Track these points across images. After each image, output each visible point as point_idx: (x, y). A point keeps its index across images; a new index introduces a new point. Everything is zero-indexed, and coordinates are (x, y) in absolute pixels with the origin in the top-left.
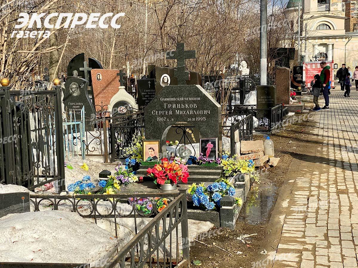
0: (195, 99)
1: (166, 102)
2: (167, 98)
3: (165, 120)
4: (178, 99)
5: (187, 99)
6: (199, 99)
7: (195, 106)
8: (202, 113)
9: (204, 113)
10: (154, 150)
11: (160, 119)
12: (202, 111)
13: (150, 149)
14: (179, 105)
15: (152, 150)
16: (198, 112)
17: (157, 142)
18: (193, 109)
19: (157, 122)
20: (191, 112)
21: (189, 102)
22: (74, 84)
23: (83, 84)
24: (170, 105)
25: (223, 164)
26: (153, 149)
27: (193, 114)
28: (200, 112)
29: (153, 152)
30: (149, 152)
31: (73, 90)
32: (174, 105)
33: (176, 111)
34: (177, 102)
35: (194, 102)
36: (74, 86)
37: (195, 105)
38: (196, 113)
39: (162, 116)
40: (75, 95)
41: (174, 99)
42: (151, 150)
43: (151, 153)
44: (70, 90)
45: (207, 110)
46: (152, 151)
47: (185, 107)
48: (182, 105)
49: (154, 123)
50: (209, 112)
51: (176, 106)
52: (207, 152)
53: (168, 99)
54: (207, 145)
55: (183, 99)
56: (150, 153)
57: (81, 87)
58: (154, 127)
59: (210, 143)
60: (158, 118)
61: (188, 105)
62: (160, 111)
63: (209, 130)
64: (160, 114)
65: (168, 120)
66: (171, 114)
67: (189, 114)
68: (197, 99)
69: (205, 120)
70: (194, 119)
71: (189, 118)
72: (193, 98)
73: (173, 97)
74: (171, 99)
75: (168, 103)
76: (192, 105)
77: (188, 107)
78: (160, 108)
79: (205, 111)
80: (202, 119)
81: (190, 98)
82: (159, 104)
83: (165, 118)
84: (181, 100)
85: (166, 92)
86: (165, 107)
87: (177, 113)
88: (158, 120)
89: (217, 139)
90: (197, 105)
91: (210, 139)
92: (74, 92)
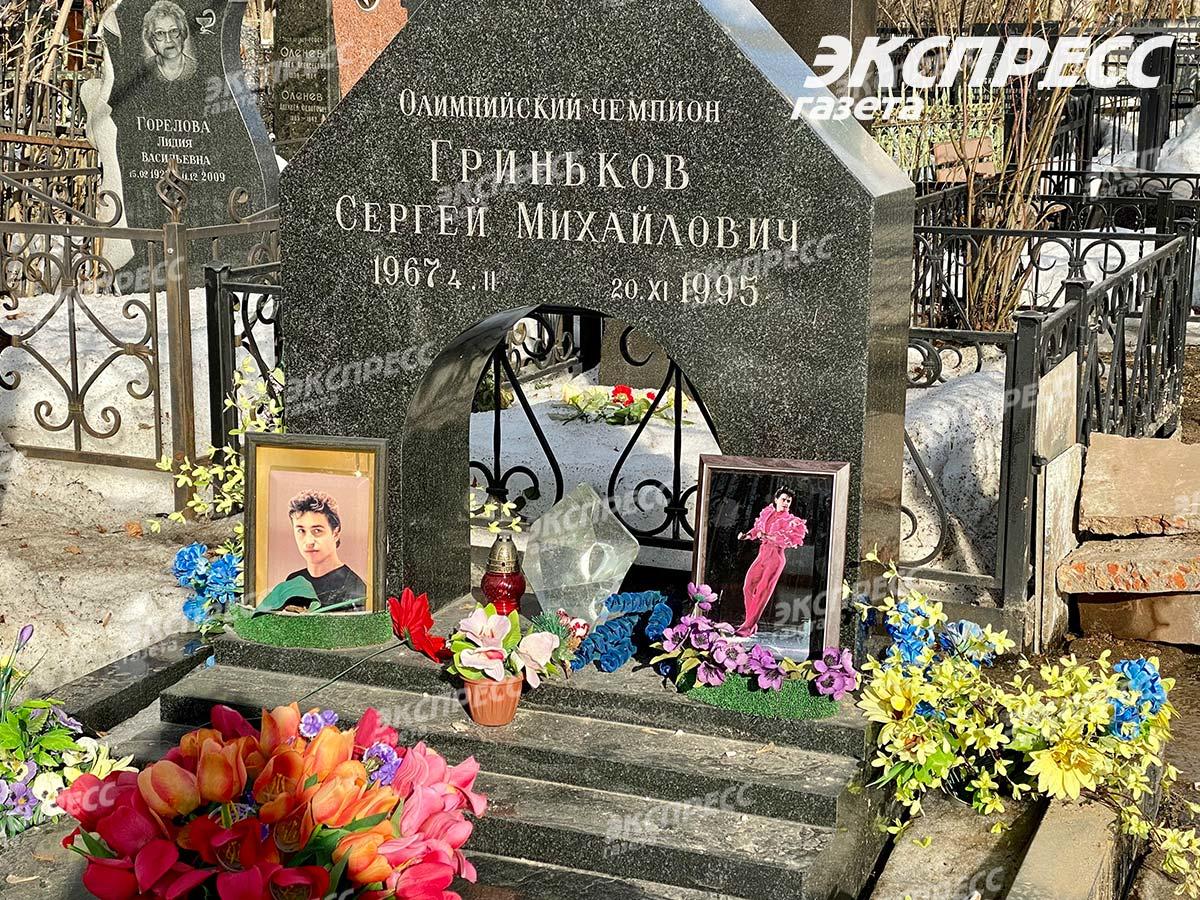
0: (677, 112)
1: (444, 126)
2: (451, 90)
3: (431, 284)
4: (538, 107)
5: (606, 110)
6: (709, 112)
7: (675, 172)
8: (729, 239)
9: (745, 241)
10: (334, 522)
11: (391, 269)
12: (727, 225)
13: (305, 507)
14: (542, 160)
15: (322, 519)
16: (699, 228)
17: (363, 456)
18: (658, 200)
19: (374, 292)
20: (642, 228)
21: (627, 141)
22: (166, 12)
23: (210, 15)
24: (472, 159)
25: (885, 704)
26: (327, 510)
27: (653, 248)
28: (713, 229)
29: (327, 538)
30: (298, 532)
31: (161, 45)
32: (505, 155)
33: (522, 206)
34: (527, 138)
35: (667, 137)
36: (166, 24)
37: (675, 163)
38: (684, 233)
39: (410, 246)
40: (170, 72)
41: (507, 108)
43: (310, 537)
44: (147, 44)
45: (774, 213)
46: (317, 530)
47: (593, 179)
49: (349, 297)
50: (788, 233)
52: (753, 584)
53: (458, 106)
54: (759, 522)
55: (571, 109)
56: (302, 542)
57: (204, 31)
58: (352, 332)
59: (782, 502)
60: (381, 261)
61: (617, 163)
62: (392, 206)
63: (780, 390)
64: (393, 230)
65: (458, 284)
66: (482, 234)
67: (622, 240)
68: (694, 112)
69: (749, 301)
70: (661, 289)
71: (621, 273)
72: (658, 106)
73: (496, 92)
74: (482, 103)
75: (461, 141)
76: (651, 166)
77: (618, 185)
78: (395, 178)
79: (759, 224)
80: (730, 292)
81: (632, 103)
82: (389, 139)
83: (430, 267)
84: (566, 112)
85: (442, 42)
86: (434, 167)
87: (530, 230)
88: (381, 273)
89: (842, 477)
90: (687, 164)
91: (788, 466)
92: (164, 57)
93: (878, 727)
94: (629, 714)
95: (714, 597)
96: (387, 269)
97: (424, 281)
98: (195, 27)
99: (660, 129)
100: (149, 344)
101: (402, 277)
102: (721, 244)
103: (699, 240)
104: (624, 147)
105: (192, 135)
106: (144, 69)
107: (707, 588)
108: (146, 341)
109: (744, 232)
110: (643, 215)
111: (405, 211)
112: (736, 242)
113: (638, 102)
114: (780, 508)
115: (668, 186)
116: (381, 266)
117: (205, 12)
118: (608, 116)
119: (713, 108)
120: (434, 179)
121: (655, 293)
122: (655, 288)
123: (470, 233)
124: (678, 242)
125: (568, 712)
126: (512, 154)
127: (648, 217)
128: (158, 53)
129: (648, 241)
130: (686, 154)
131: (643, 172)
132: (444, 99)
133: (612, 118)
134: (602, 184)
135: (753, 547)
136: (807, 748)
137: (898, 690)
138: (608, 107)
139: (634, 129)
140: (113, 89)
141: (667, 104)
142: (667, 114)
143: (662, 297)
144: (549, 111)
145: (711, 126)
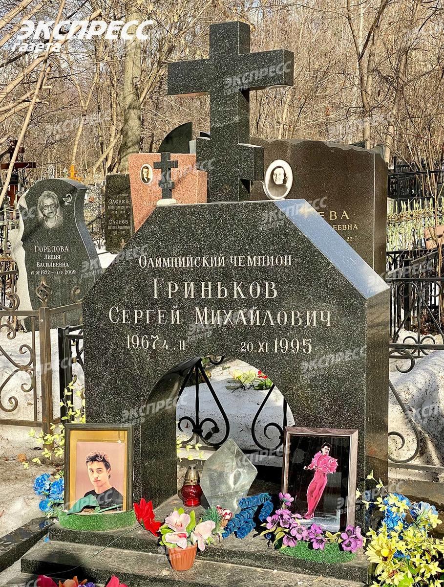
0: (271, 261)
1: (160, 272)
2: (163, 255)
3: (154, 347)
4: (205, 261)
5: (236, 261)
6: (286, 261)
7: (271, 290)
8: (297, 321)
9: (305, 322)
10: (107, 466)
11: (135, 341)
12: (296, 315)
13: (93, 459)
14: (206, 286)
15: (102, 465)
16: (282, 316)
17: (122, 433)
18: (262, 304)
19: (127, 352)
20: (254, 316)
21: (247, 275)
22: (49, 196)
23: (69, 196)
24: (173, 287)
25: (378, 553)
26: (104, 461)
27: (260, 327)
28: (289, 317)
29: (104, 475)
30: (89, 471)
31: (46, 212)
32: (189, 285)
33: (197, 309)
34: (199, 275)
35: (266, 273)
36: (48, 202)
37: (270, 286)
38: (275, 319)
39: (144, 330)
40: (50, 224)
41: (190, 262)
42: (96, 465)
43: (95, 475)
44: (40, 212)
45: (318, 308)
46: (99, 470)
47: (231, 295)
48: (219, 284)
49: (115, 355)
50: (325, 318)
51: (198, 290)
52: (312, 492)
53: (167, 262)
54: (314, 461)
55: (221, 262)
56: (92, 477)
57: (66, 204)
58: (117, 372)
59: (325, 450)
60: (131, 337)
61: (242, 286)
62: (136, 311)
63: (324, 394)
64: (136, 322)
65: (167, 347)
66: (178, 323)
67: (245, 323)
68: (279, 261)
69: (307, 351)
70: (264, 346)
71: (245, 339)
72: (261, 259)
73: (184, 255)
74: (178, 260)
75: (168, 279)
76: (258, 287)
77: (243, 297)
78: (137, 298)
79: (311, 314)
80: (298, 347)
81: (249, 258)
82: (134, 279)
83: (154, 339)
84: (218, 263)
85: (159, 232)
86: (155, 291)
87: (201, 319)
88: (131, 343)
89: (354, 438)
90: (276, 286)
91: (328, 432)
92: (48, 217)
93: (375, 565)
94: (250, 561)
95: (292, 499)
96: (134, 341)
97: (151, 347)
98: (62, 203)
99: (264, 270)
100: (32, 365)
101: (140, 345)
102: (293, 324)
103: (282, 322)
104: (246, 278)
105: (61, 253)
106: (38, 223)
107: (289, 495)
108: (30, 364)
109: (304, 318)
110: (255, 311)
111: (142, 313)
112: (300, 323)
113: (252, 257)
114: (324, 453)
115: (267, 296)
116: (131, 340)
117: (67, 195)
118: (238, 264)
119: (288, 258)
120: (156, 297)
121: (261, 348)
122: (261, 346)
123: (173, 323)
124: (272, 323)
125: (220, 561)
126: (192, 284)
127: (258, 312)
128: (45, 216)
129: (258, 324)
130: (275, 281)
131: (255, 291)
132: (160, 259)
133: (240, 265)
134: (235, 297)
135: (311, 473)
136: (339, 578)
137: (384, 545)
138: (238, 260)
139: (250, 270)
140: (24, 234)
141: (266, 258)
142: (266, 263)
143: (265, 350)
144: (210, 263)
145: (287, 267)
